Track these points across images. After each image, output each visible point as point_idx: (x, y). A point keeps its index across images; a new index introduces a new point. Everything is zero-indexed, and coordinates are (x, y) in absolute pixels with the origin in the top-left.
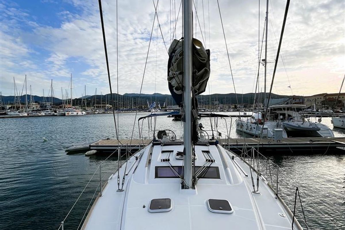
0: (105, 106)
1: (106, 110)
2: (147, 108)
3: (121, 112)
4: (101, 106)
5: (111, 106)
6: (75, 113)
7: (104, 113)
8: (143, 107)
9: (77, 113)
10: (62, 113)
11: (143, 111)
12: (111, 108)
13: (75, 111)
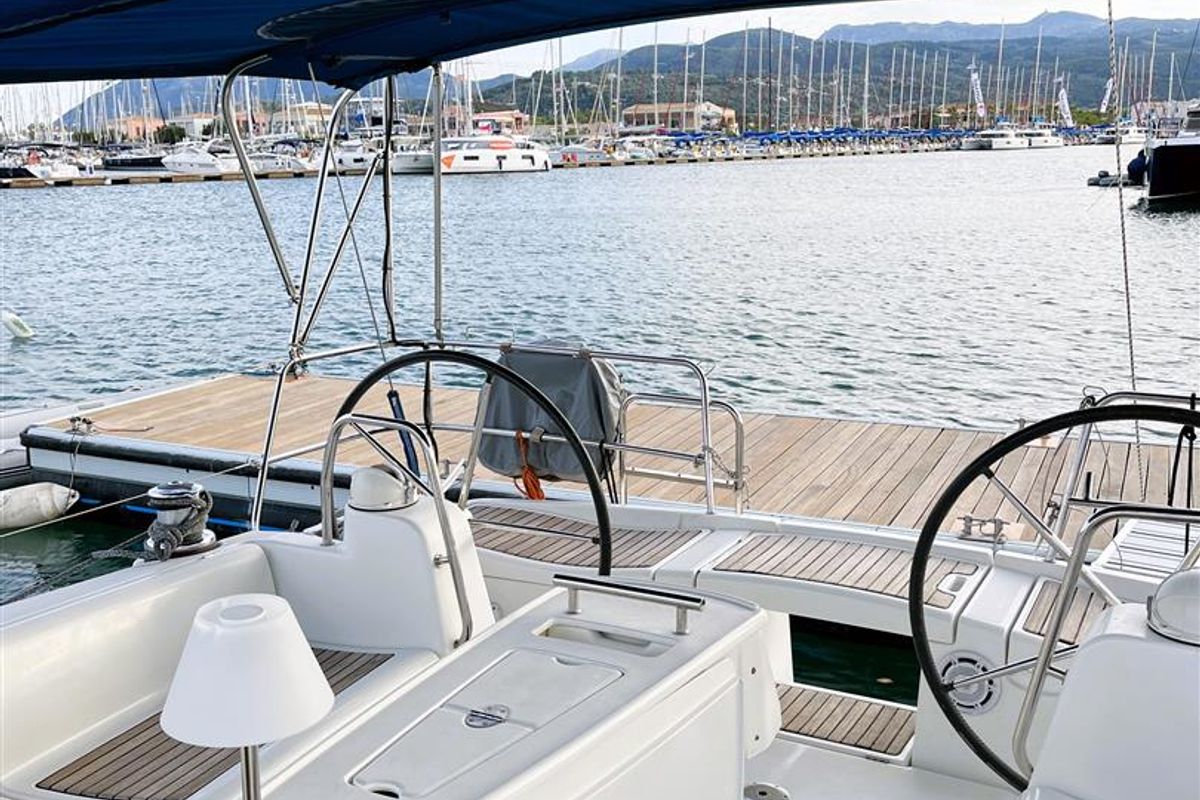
0: (690, 115)
1: (683, 139)
2: (967, 124)
3: (782, 152)
4: (651, 116)
5: (730, 113)
6: (487, 160)
7: (668, 158)
8: (944, 115)
9: (501, 158)
10: (416, 159)
11: (937, 145)
12: (724, 123)
13: (488, 146)
